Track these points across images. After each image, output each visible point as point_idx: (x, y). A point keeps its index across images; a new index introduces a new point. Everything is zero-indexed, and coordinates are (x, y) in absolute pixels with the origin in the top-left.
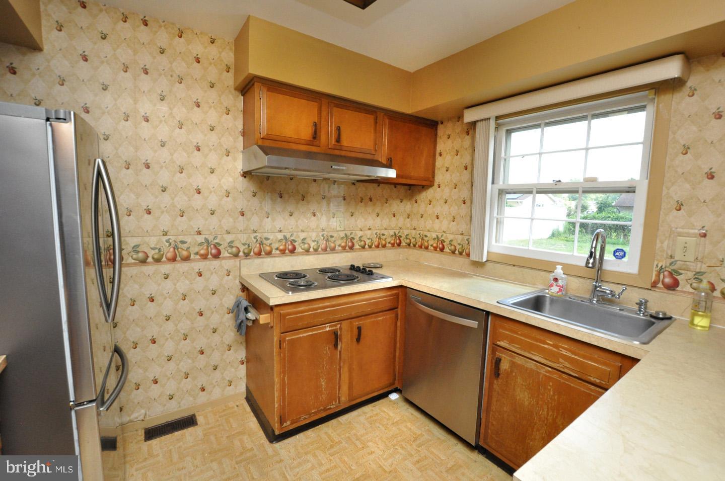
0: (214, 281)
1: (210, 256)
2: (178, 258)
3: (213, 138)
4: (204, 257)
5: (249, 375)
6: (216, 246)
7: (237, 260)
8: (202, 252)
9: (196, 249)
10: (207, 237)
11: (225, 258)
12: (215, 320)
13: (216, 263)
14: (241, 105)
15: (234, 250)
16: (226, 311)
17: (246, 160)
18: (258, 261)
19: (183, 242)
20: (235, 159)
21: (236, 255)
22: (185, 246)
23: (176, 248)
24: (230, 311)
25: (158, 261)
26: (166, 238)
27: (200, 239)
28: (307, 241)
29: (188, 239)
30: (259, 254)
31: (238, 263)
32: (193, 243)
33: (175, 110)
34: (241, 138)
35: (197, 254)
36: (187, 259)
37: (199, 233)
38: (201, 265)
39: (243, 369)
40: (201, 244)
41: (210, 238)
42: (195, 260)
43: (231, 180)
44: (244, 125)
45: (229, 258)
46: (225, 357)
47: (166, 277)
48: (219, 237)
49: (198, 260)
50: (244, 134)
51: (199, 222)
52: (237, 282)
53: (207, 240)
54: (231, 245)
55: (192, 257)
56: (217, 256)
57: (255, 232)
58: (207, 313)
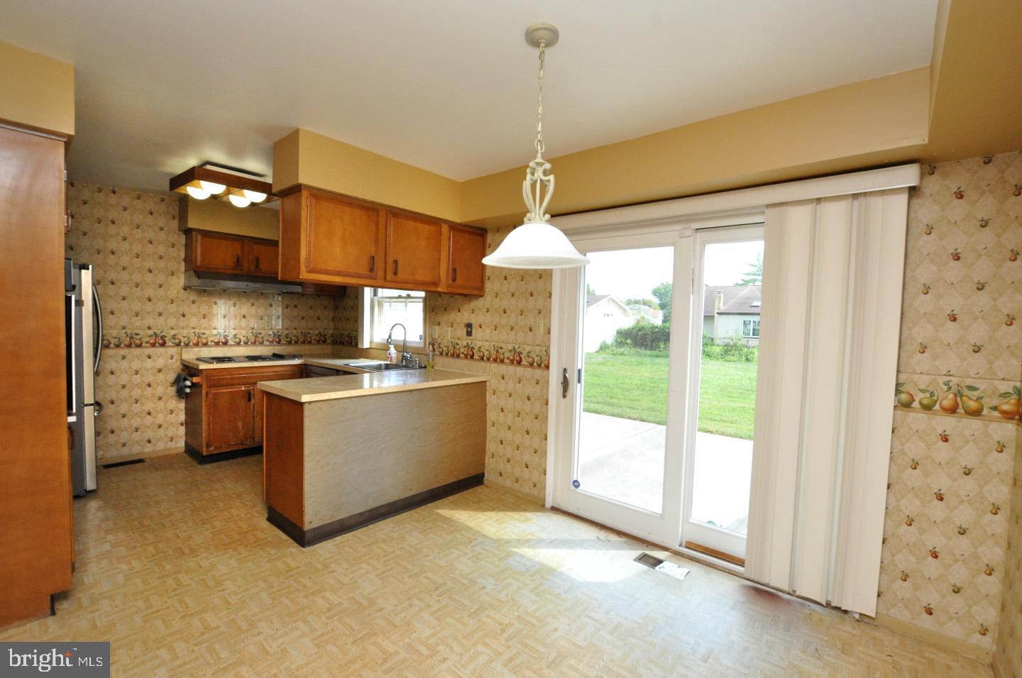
0: (160, 362)
1: (157, 345)
2: (133, 345)
3: (162, 264)
4: (153, 345)
5: (187, 434)
6: (163, 338)
7: (179, 348)
8: (152, 341)
9: (147, 339)
10: (156, 331)
11: (169, 346)
12: (160, 390)
13: (162, 349)
14: (183, 241)
15: (177, 341)
16: (169, 384)
17: (187, 278)
18: (196, 349)
19: (137, 334)
20: (179, 278)
21: (178, 345)
22: (139, 337)
23: (132, 338)
24: (173, 384)
25: (118, 346)
26: (124, 331)
27: (151, 332)
28: (238, 336)
29: (141, 332)
30: (197, 345)
31: (180, 350)
32: (145, 335)
33: (134, 246)
34: (183, 264)
35: (147, 342)
36: (140, 346)
37: (149, 328)
38: (150, 351)
39: (182, 430)
40: (150, 336)
41: (158, 332)
42: (146, 347)
43: (175, 292)
44: (186, 254)
45: (173, 346)
46: (168, 418)
47: (124, 358)
48: (165, 331)
49: (148, 347)
50: (186, 260)
51: (150, 321)
52: (179, 363)
53: (155, 333)
54: (174, 337)
55: (144, 344)
56: (163, 345)
57: (194, 328)
58: (154, 386)
